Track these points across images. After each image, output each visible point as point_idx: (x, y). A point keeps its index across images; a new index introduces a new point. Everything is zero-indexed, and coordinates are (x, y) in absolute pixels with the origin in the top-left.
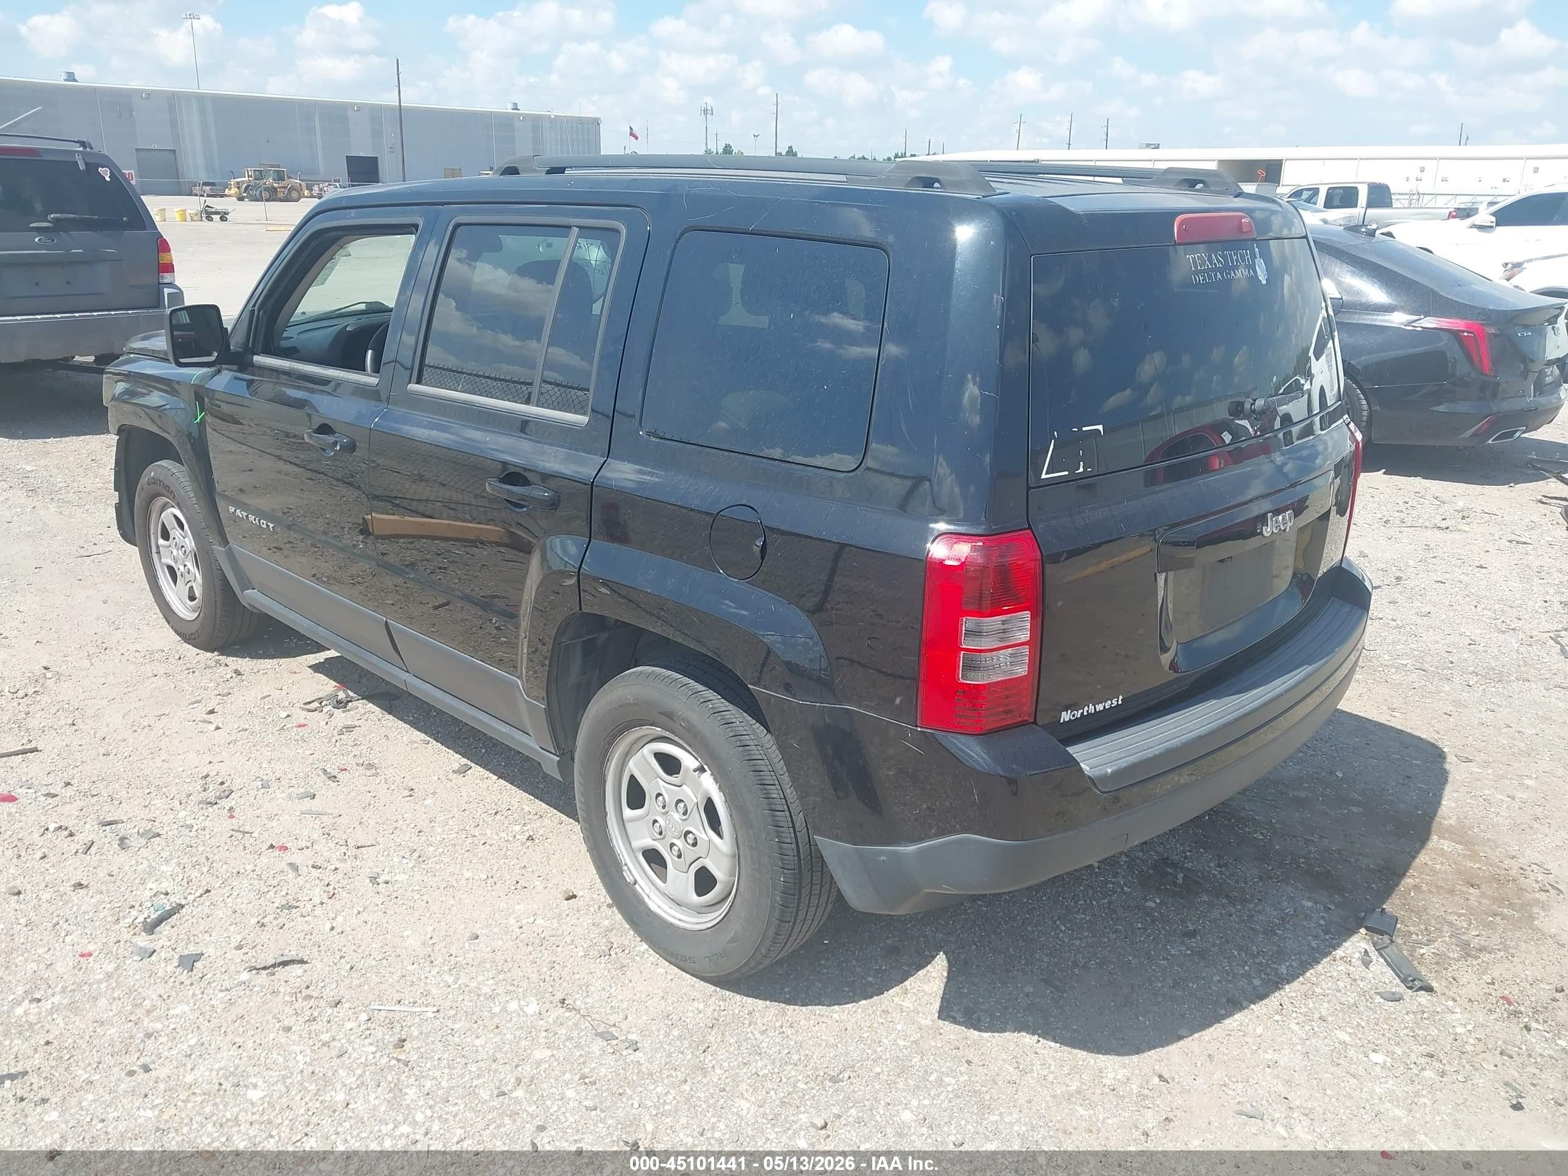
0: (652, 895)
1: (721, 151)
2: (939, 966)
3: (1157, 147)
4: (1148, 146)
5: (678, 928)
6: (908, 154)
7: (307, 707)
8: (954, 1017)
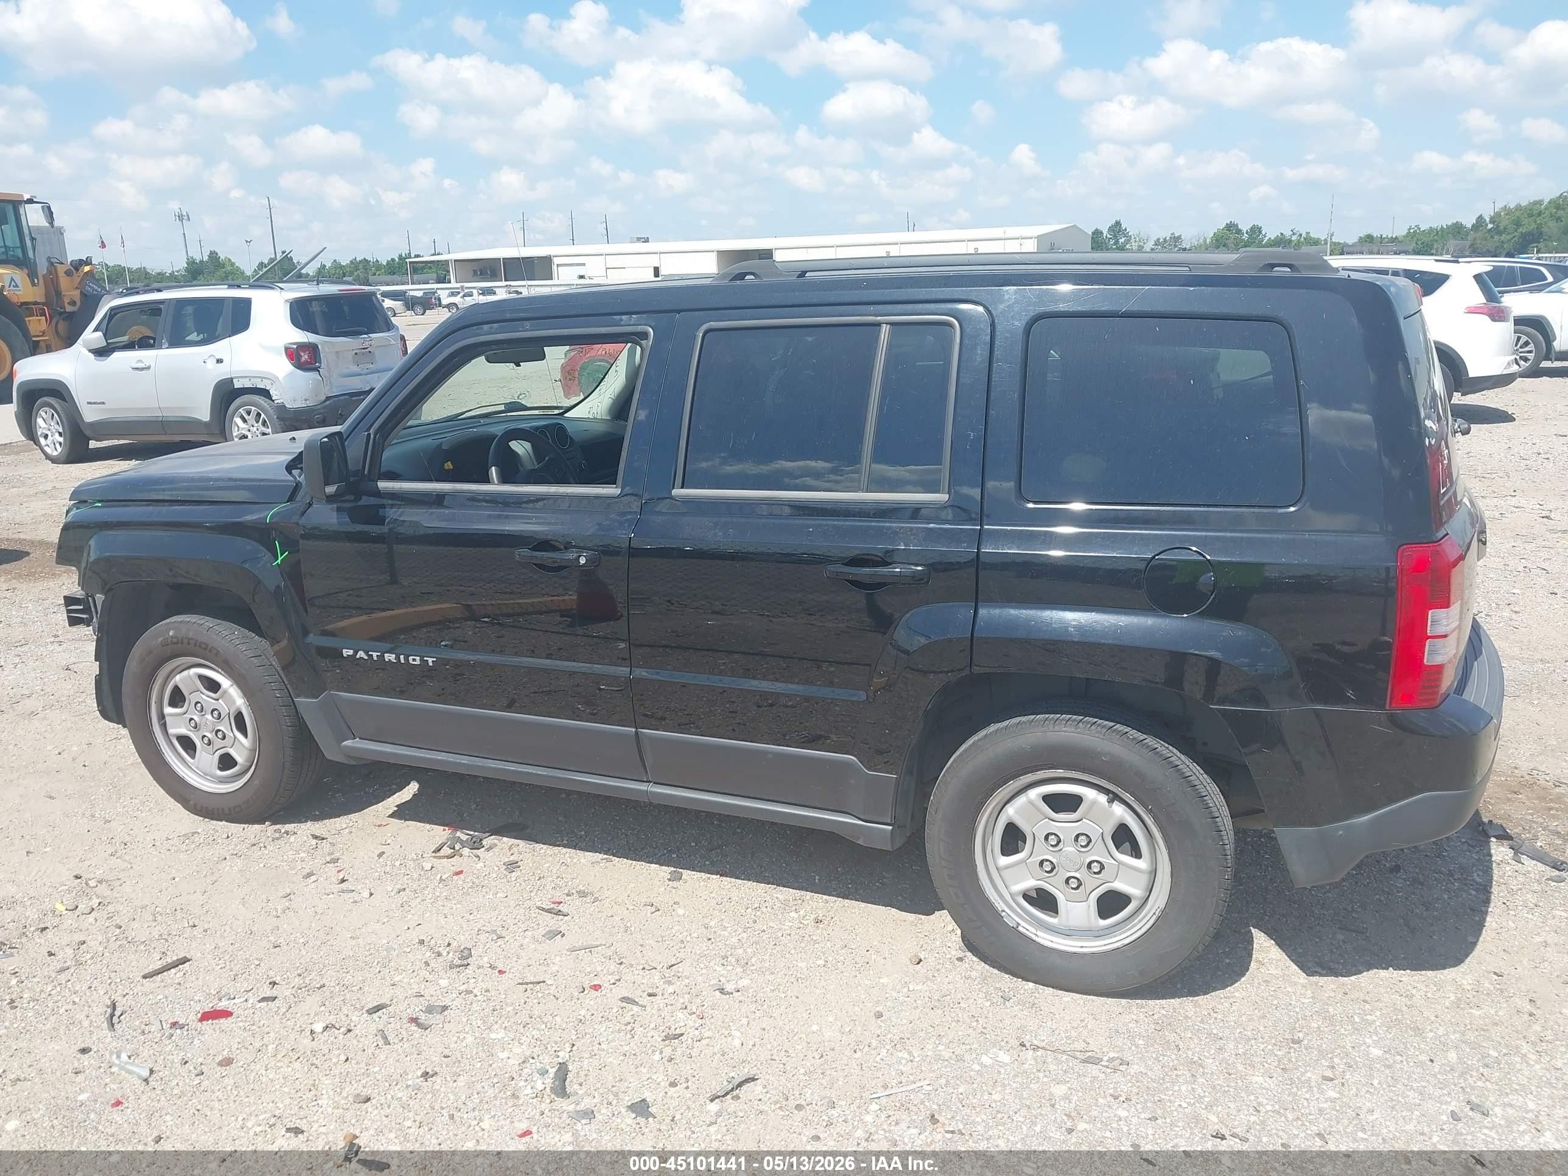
0: (1039, 933)
1: (206, 258)
2: (1260, 939)
3: (647, 241)
4: (639, 239)
5: (1084, 955)
6: (413, 256)
7: (438, 854)
8: (1316, 972)
